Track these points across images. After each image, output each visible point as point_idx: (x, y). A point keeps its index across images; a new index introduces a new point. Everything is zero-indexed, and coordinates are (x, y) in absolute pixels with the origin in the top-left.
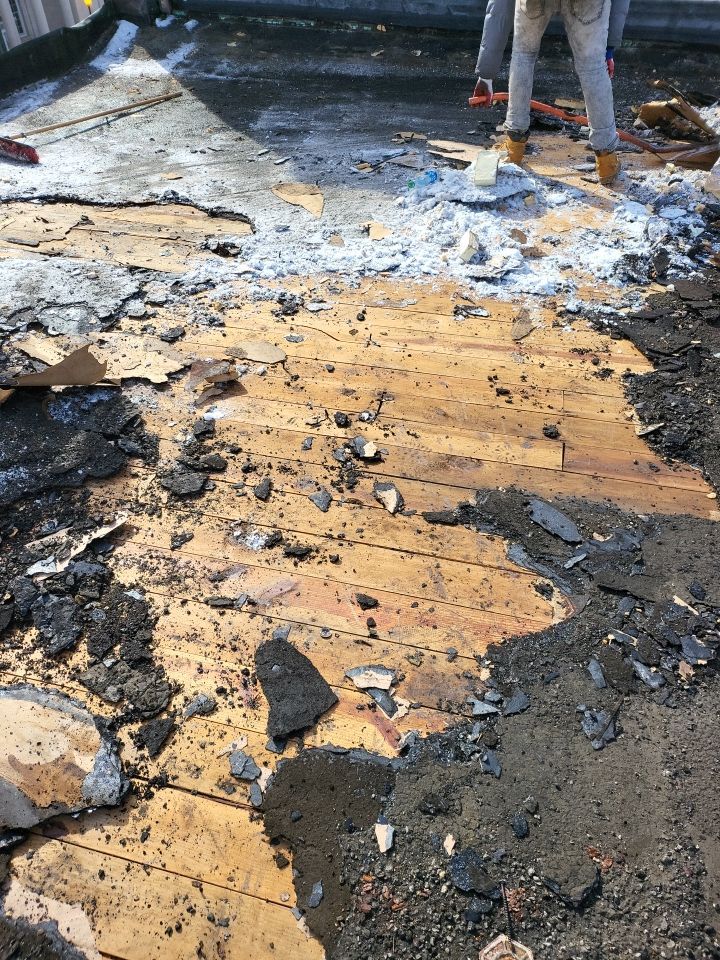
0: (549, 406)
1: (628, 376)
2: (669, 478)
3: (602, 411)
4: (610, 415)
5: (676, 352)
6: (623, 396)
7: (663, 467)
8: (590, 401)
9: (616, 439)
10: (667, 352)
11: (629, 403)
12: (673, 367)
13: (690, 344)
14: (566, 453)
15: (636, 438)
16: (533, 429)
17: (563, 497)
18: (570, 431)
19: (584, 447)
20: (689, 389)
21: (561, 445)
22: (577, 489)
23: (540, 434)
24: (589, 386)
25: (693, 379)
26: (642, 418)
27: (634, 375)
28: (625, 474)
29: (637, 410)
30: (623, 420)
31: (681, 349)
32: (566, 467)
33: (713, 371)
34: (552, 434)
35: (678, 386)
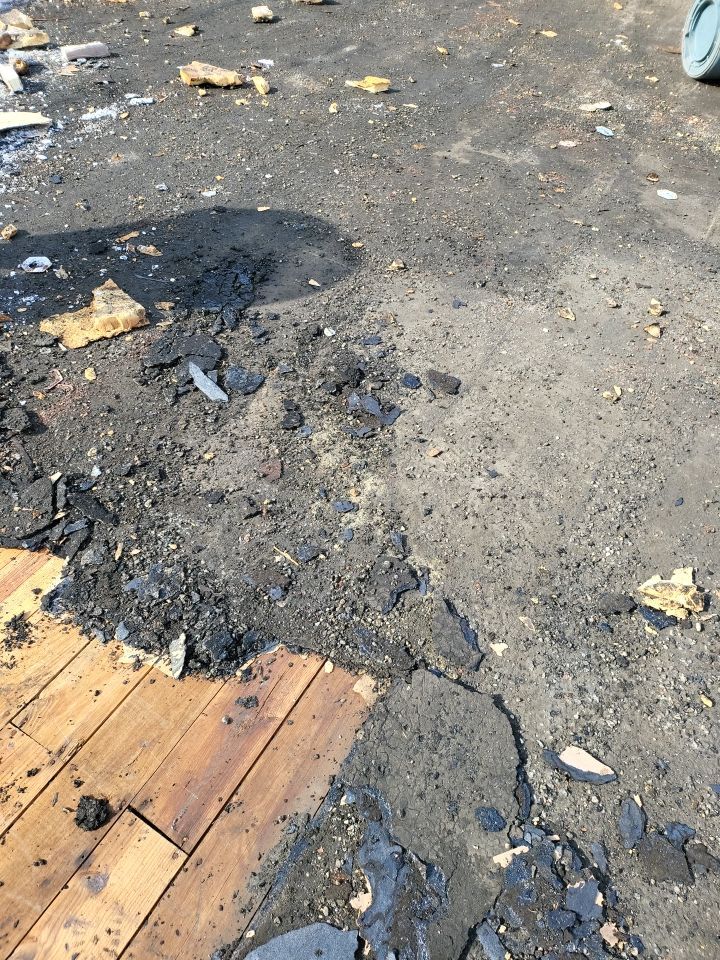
0: (31, 774)
1: (49, 603)
2: (278, 696)
3: (98, 693)
4: (113, 687)
5: (55, 511)
6: (85, 639)
7: (253, 688)
8: (62, 694)
9: (166, 714)
10: (45, 522)
11: (106, 642)
12: (81, 536)
13: (55, 486)
14: (148, 817)
15: (179, 684)
16: (63, 843)
17: (246, 895)
18: (108, 775)
19: (155, 776)
20: (135, 552)
21: (128, 816)
22: (240, 858)
23: (85, 838)
24: (30, 672)
25: (120, 532)
26: (148, 649)
27: (55, 594)
28: (242, 754)
29: (129, 641)
30: (135, 676)
31: (54, 502)
32: (186, 842)
33: (121, 499)
34: (97, 815)
35: (120, 558)
